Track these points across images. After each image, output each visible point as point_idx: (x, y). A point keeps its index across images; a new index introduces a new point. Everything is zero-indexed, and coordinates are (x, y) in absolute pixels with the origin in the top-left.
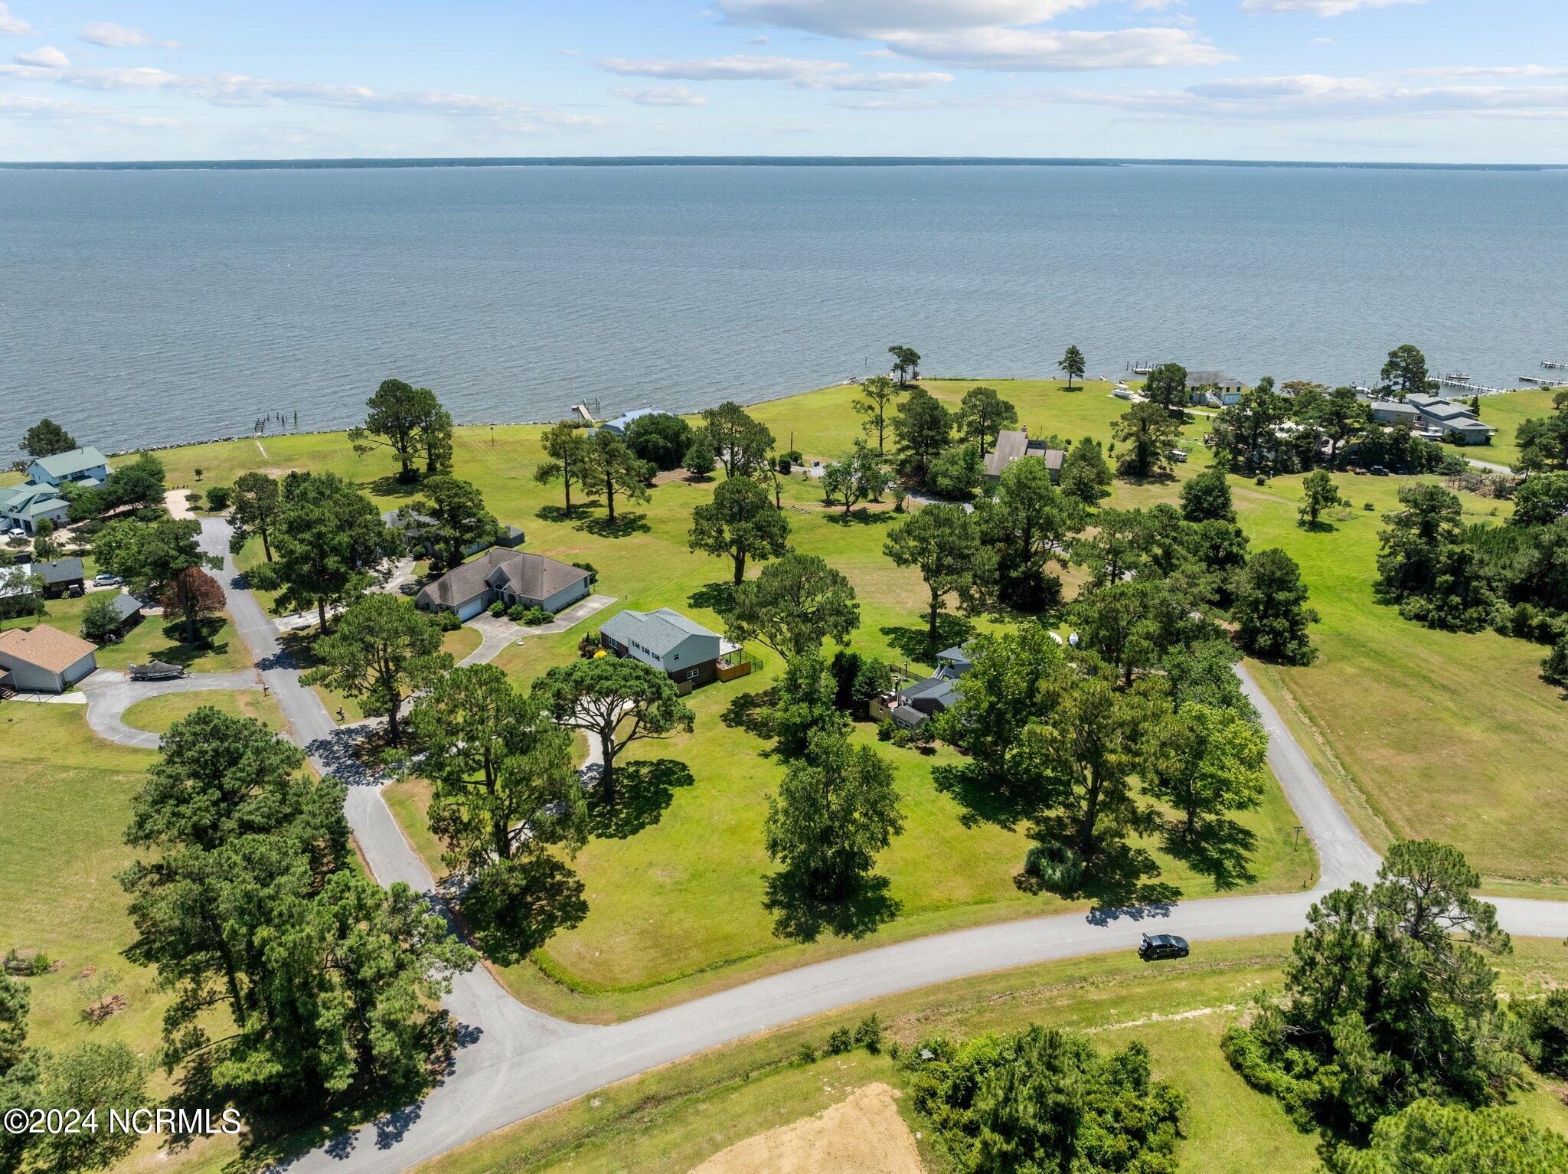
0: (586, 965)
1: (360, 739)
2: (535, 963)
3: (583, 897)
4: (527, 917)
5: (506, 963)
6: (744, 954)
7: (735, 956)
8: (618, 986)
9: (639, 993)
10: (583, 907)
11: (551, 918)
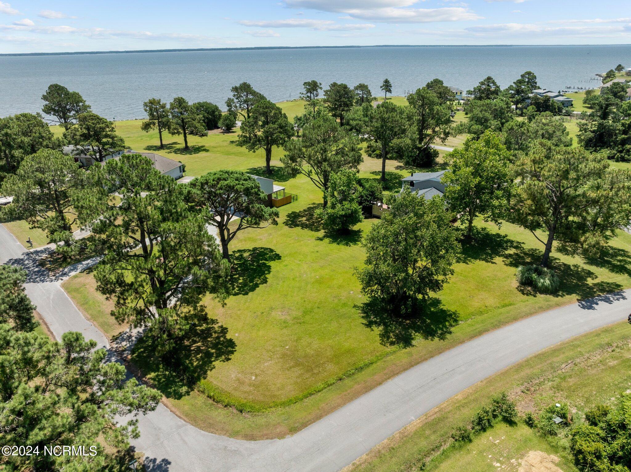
0: (247, 388)
1: (44, 256)
2: (203, 392)
3: (228, 336)
4: (188, 356)
5: (179, 396)
6: (367, 362)
7: (361, 364)
8: (279, 401)
9: (298, 405)
10: (231, 344)
11: (208, 355)
